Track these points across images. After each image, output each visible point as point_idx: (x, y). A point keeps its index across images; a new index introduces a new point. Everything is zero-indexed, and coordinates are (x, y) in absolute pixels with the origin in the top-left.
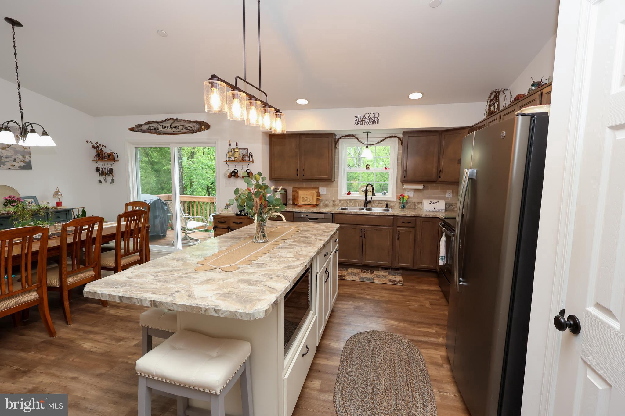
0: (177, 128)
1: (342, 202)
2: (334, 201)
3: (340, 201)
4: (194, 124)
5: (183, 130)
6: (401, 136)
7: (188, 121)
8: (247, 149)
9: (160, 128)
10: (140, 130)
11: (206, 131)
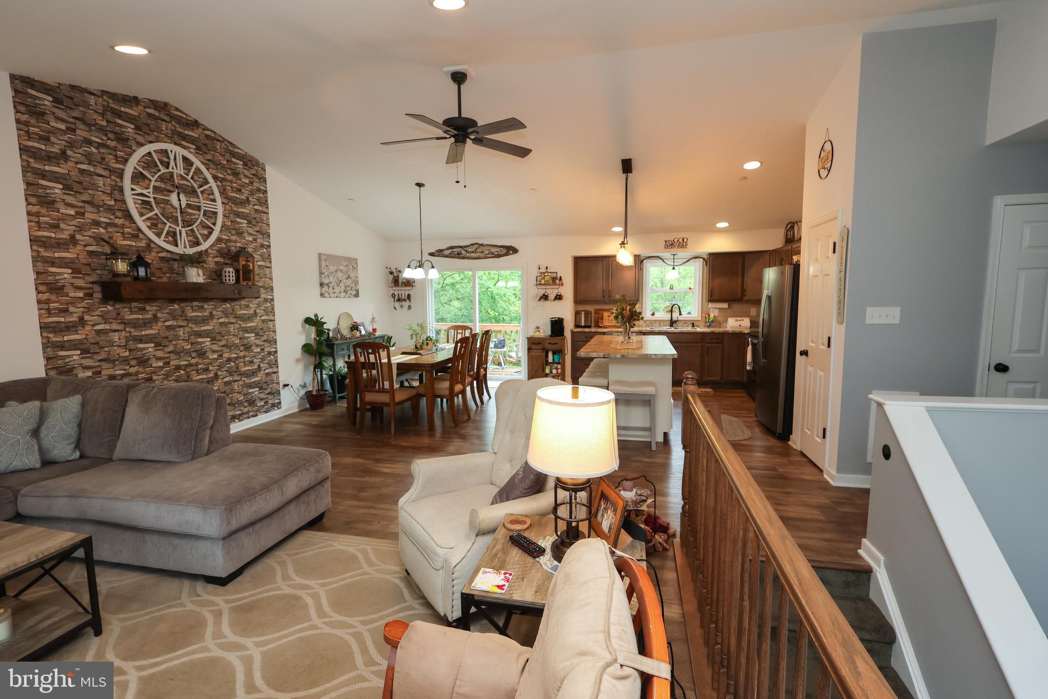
0: (482, 252)
1: (647, 323)
3: (645, 322)
4: (502, 249)
5: (489, 254)
6: (705, 257)
7: (494, 245)
8: (557, 273)
9: (464, 252)
10: (441, 255)
11: (515, 255)
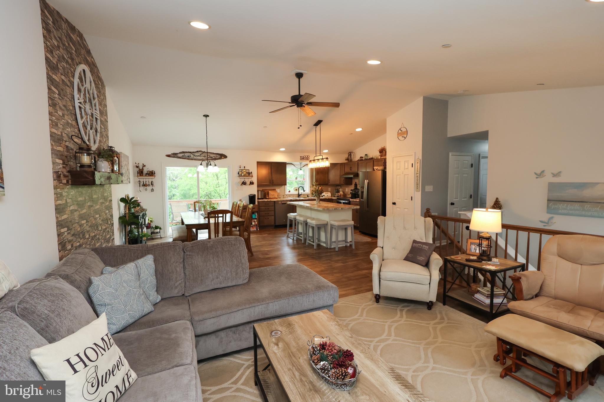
0: (204, 156)
1: (287, 196)
2: (284, 196)
3: (287, 195)
4: (217, 155)
5: (209, 158)
7: (212, 153)
9: (192, 156)
10: (175, 157)
11: (225, 159)
